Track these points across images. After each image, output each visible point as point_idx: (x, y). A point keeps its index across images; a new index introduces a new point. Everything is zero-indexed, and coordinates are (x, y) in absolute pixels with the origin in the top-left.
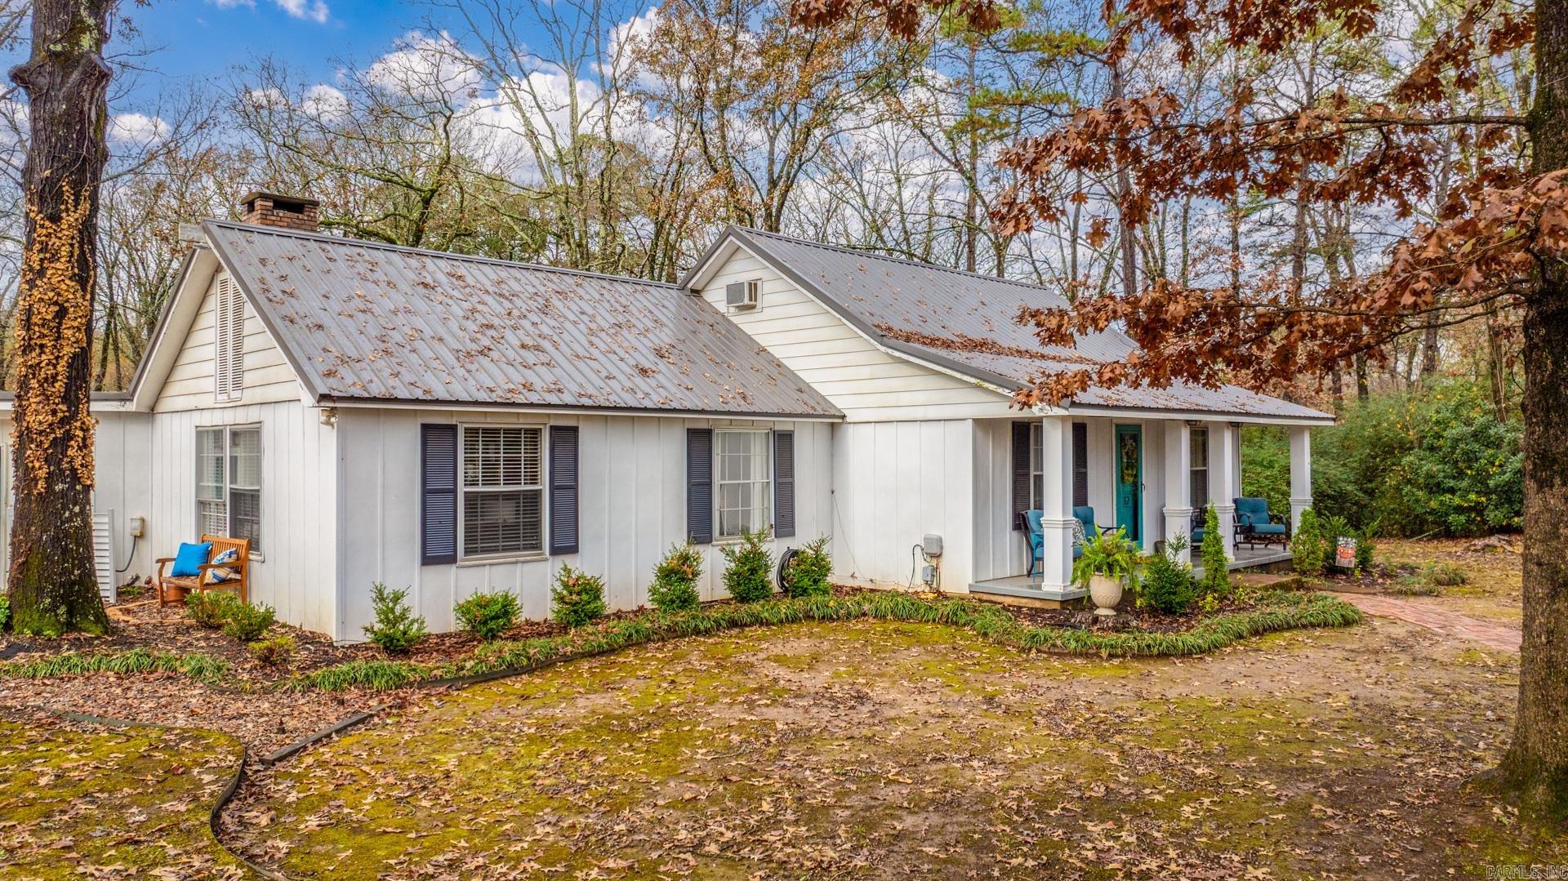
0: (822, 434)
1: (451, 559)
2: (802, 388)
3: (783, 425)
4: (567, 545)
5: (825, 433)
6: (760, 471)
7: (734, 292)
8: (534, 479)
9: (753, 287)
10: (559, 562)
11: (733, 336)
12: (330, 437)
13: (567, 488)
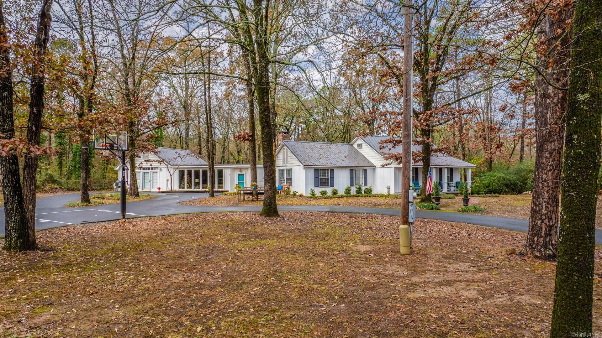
0: (372, 170)
1: (318, 186)
2: (369, 162)
3: (365, 168)
4: (332, 185)
5: (373, 170)
6: (361, 176)
7: (358, 145)
8: (328, 176)
9: (361, 144)
10: (332, 188)
11: (358, 153)
12: (304, 171)
13: (332, 177)
